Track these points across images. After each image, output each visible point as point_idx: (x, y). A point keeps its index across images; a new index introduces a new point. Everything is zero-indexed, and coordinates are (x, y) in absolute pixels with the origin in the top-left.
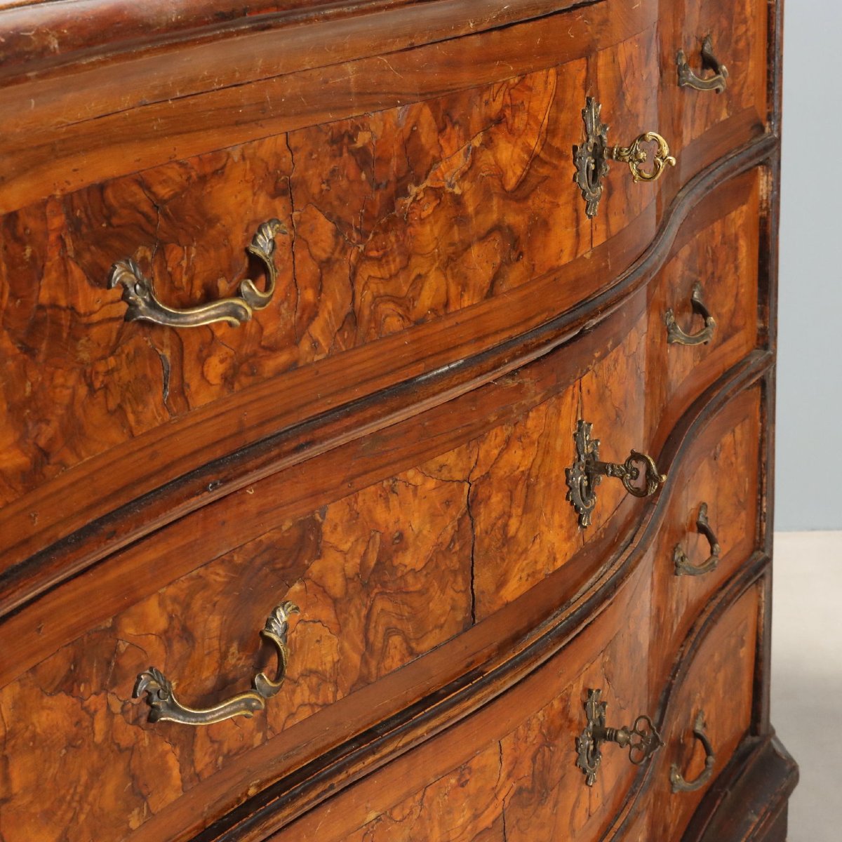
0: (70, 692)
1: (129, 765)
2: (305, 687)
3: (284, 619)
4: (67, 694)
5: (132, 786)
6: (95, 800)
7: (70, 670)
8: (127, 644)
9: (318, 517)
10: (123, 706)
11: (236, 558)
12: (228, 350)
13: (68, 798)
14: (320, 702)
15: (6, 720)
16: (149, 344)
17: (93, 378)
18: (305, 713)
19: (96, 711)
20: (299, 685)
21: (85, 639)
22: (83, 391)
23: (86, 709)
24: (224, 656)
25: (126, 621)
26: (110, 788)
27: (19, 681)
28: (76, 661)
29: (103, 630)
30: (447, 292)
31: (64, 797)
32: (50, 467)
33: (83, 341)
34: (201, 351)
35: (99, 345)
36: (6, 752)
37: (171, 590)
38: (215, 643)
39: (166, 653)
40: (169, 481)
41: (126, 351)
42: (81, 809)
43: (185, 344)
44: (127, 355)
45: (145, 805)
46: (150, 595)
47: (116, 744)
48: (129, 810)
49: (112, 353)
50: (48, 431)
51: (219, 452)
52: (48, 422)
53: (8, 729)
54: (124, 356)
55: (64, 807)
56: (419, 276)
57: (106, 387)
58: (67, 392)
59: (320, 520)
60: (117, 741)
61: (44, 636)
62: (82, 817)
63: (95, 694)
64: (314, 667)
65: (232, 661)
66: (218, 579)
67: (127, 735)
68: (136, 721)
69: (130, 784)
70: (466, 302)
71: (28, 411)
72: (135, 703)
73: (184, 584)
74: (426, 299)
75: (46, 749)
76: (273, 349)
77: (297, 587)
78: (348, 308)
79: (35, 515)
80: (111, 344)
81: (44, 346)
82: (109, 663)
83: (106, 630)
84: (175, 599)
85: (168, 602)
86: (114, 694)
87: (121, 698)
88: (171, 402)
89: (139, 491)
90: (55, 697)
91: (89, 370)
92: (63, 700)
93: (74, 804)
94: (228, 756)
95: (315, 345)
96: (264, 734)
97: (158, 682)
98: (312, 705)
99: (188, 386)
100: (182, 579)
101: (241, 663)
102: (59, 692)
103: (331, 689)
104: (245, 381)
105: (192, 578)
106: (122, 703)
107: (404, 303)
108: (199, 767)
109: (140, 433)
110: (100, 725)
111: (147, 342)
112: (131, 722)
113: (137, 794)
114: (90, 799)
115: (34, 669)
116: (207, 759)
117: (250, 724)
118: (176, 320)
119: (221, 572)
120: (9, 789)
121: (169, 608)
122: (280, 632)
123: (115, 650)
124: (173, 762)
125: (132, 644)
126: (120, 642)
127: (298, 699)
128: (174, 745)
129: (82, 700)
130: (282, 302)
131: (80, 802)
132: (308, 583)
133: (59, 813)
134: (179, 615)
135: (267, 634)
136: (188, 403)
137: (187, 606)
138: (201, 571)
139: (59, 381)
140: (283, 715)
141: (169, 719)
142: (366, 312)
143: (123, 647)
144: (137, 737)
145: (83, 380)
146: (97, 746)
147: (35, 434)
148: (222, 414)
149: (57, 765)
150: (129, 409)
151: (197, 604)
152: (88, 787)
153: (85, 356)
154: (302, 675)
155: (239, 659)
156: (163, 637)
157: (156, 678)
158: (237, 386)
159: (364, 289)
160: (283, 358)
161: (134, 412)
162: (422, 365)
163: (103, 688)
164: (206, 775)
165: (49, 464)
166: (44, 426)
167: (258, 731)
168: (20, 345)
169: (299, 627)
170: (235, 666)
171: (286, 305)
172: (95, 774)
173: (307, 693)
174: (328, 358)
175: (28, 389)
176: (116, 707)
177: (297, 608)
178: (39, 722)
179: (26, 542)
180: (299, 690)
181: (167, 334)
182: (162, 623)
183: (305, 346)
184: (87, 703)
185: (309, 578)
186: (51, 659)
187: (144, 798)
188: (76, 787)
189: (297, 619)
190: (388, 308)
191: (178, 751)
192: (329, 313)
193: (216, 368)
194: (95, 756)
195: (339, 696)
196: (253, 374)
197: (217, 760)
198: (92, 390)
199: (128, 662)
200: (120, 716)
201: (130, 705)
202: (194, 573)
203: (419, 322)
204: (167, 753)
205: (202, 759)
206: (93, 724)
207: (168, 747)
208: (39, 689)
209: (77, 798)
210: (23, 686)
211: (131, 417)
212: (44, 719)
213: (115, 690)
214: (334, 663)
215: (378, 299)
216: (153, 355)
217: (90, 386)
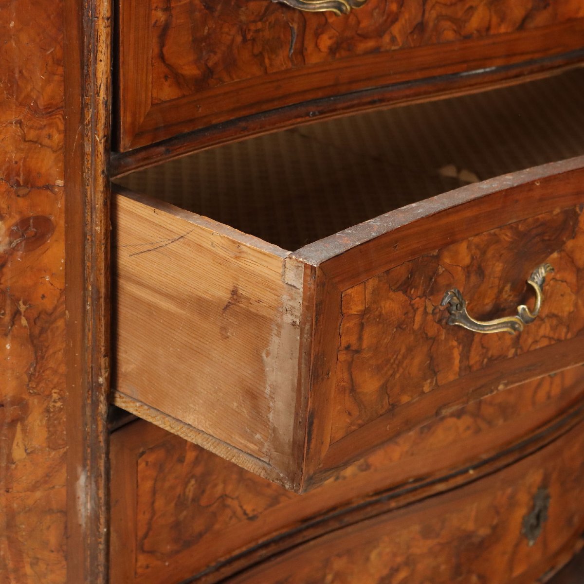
0: (405, 292)
1: (430, 349)
2: (548, 325)
3: (544, 275)
4: (403, 293)
5: (430, 364)
6: (407, 366)
7: (408, 278)
8: (444, 269)
9: (578, 210)
10: (434, 310)
11: (520, 226)
12: (335, 32)
13: (392, 361)
14: (556, 336)
15: (367, 301)
16: (285, 18)
17: (247, 32)
18: (544, 343)
19: (417, 309)
20: (544, 322)
21: (420, 259)
22: (239, 39)
23: (412, 305)
24: (500, 291)
25: (446, 253)
26: (417, 361)
27: (379, 277)
28: (412, 273)
29: (431, 256)
30: (490, 21)
31: (390, 360)
32: (212, 80)
33: (243, 9)
34: (317, 29)
35: (253, 13)
36: (363, 321)
37: (476, 240)
38: (497, 281)
39: (466, 281)
40: (286, 105)
41: (269, 21)
42: (398, 370)
43: (307, 23)
44: (270, 23)
45: (435, 379)
46: (463, 240)
47: (425, 333)
48: (425, 379)
49: (260, 20)
50: (214, 59)
51: (320, 94)
52: (215, 53)
53: (367, 306)
54: (267, 23)
55: (388, 366)
56: (471, 7)
57: (254, 40)
58: (230, 38)
59: (579, 212)
60: (426, 332)
61: (397, 252)
62: (398, 376)
63: (419, 297)
64: (556, 312)
65: (505, 296)
66: (507, 239)
67: (433, 329)
68: (440, 321)
69: (428, 362)
70: (503, 30)
71: (204, 44)
72: (441, 309)
73: (485, 237)
74: (475, 22)
75: (385, 325)
76: (365, 37)
77: (555, 255)
78: (419, 19)
79: (200, 107)
80: (261, 14)
81: (219, 7)
82: (431, 279)
83: (433, 256)
84: (477, 247)
85: (473, 247)
86: (430, 299)
87: (433, 304)
88: (294, 57)
89: (265, 107)
90: (396, 293)
91: (244, 27)
92: (400, 296)
93: (395, 366)
94: (491, 360)
95: (393, 40)
96: (516, 351)
97: (458, 298)
98: (550, 339)
99: (306, 49)
100: (484, 233)
101: (511, 298)
102: (400, 290)
103: (565, 330)
104: (343, 53)
105: (490, 235)
106: (433, 307)
107: (458, 23)
108: (472, 362)
109: (271, 72)
110: (418, 319)
111: (283, 17)
112: (437, 321)
113: (432, 369)
114: (404, 365)
115: (388, 272)
116: (477, 358)
117: (508, 341)
118: (302, 6)
119: (509, 234)
120: (361, 345)
121: (473, 252)
122: (539, 283)
123: (435, 272)
124: (456, 354)
125: (446, 270)
126: (440, 266)
127: (542, 332)
128: (459, 344)
129: (411, 299)
130: (375, 8)
131: (398, 366)
132: (563, 254)
133: (386, 369)
134: (478, 256)
135: (530, 282)
136: (304, 60)
137: (484, 253)
138: (497, 231)
139: (226, 30)
140: (530, 341)
141: (461, 324)
142: (431, 24)
143: (441, 270)
144: (438, 333)
145: (240, 33)
146: (414, 331)
147: (206, 58)
148: (326, 71)
149: (390, 338)
150: (266, 56)
151: (490, 253)
152: (404, 357)
153: (243, 18)
154: (547, 316)
155: (510, 296)
156: (466, 270)
157: (457, 295)
158: (337, 55)
159: (431, 9)
160: (371, 44)
161: (269, 59)
162: (465, 66)
163: (424, 295)
164: (475, 369)
165: (212, 78)
166: (212, 54)
167: (513, 348)
168: (204, 4)
169: (552, 282)
170: (506, 300)
171: (377, 10)
172: (410, 350)
173: (548, 328)
174: (401, 49)
175: (206, 31)
176: (430, 309)
177: (553, 269)
178: (384, 306)
179: (192, 121)
180: (543, 326)
181: (297, 15)
182: (467, 261)
183: (387, 39)
184: (413, 302)
185: (564, 250)
186: (399, 267)
187: (435, 373)
188: (397, 355)
189: (551, 277)
190: (447, 24)
191: (461, 348)
192: (406, 21)
193: (326, 42)
194: (412, 338)
195: (569, 336)
196: (349, 50)
197: (483, 361)
198: (245, 40)
199: (442, 281)
200: (431, 316)
201: (438, 310)
202: (492, 231)
203: (468, 37)
204: (453, 347)
205: (475, 358)
206: (414, 317)
207: (455, 343)
208: (388, 285)
209: (397, 362)
210: (380, 281)
211: (267, 61)
212: (387, 306)
213: (431, 298)
214: (570, 313)
215: (440, 17)
216: (286, 26)
217: (244, 37)
